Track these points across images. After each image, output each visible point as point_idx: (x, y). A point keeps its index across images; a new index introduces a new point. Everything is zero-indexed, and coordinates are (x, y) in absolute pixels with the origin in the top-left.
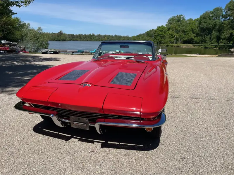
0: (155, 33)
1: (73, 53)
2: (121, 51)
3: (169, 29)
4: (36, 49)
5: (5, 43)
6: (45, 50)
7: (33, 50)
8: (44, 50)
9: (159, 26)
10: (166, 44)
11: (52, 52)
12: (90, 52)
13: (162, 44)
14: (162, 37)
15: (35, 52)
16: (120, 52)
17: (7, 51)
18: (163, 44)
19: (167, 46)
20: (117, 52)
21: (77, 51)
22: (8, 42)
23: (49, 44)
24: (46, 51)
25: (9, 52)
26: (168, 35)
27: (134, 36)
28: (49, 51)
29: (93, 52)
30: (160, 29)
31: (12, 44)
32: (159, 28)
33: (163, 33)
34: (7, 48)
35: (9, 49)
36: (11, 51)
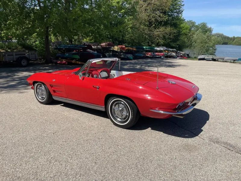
1: (234, 61)
5: (162, 50)
8: (201, 57)
11: (211, 59)
21: (238, 58)
22: (166, 49)
23: (215, 50)
24: (203, 57)
31: (169, 50)
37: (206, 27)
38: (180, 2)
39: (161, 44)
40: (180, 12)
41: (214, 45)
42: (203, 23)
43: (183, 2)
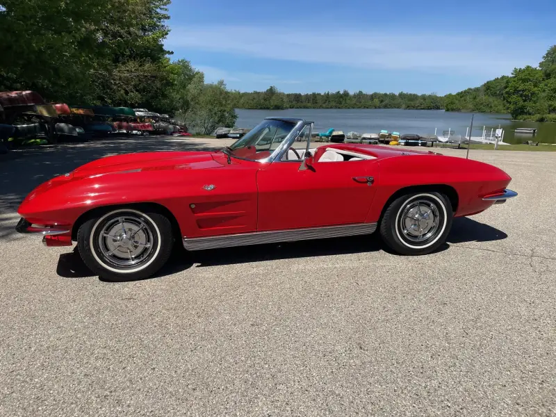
0: (506, 87)
2: (394, 133)
3: (548, 76)
4: (211, 127)
5: (144, 116)
6: (223, 130)
7: (204, 129)
9: (518, 68)
10: (538, 116)
11: (238, 135)
12: (318, 135)
13: (525, 116)
14: (526, 96)
15: (208, 134)
16: (390, 135)
17: (147, 131)
18: (530, 114)
19: (542, 120)
20: (383, 136)
22: (150, 114)
23: (235, 117)
24: (226, 132)
25: (151, 133)
26: (544, 91)
27: (450, 95)
28: (231, 132)
29: (325, 136)
30: (521, 76)
31: (158, 117)
32: (518, 72)
33: (529, 85)
34: (148, 126)
35: (150, 129)
36: (156, 132)
37: (190, 70)
38: (161, 9)
39: (136, 102)
40: (165, 34)
41: (232, 109)
42: (182, 61)
43: (166, 10)
